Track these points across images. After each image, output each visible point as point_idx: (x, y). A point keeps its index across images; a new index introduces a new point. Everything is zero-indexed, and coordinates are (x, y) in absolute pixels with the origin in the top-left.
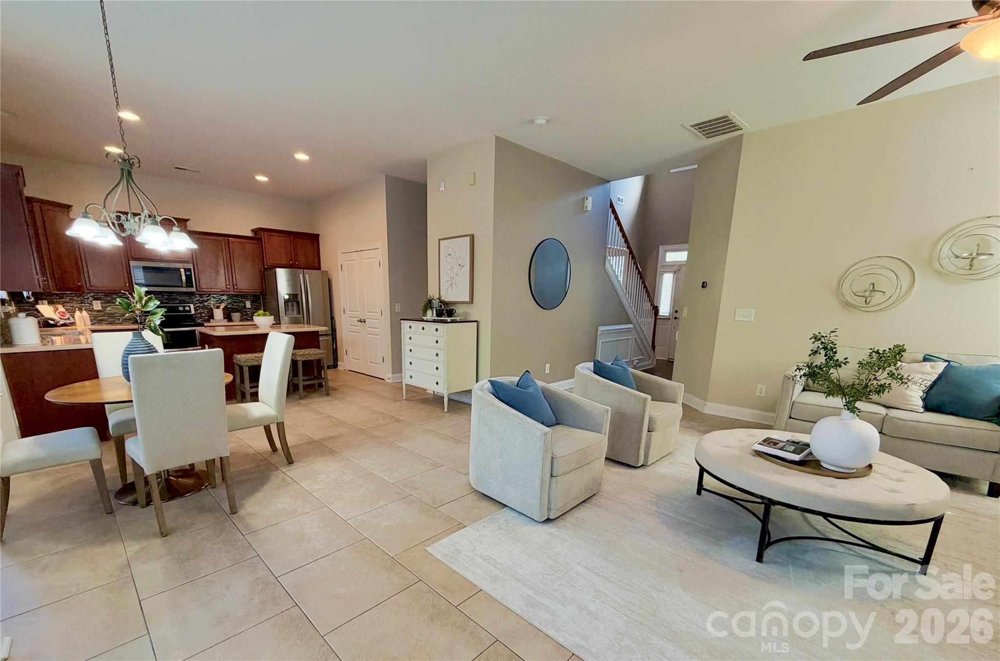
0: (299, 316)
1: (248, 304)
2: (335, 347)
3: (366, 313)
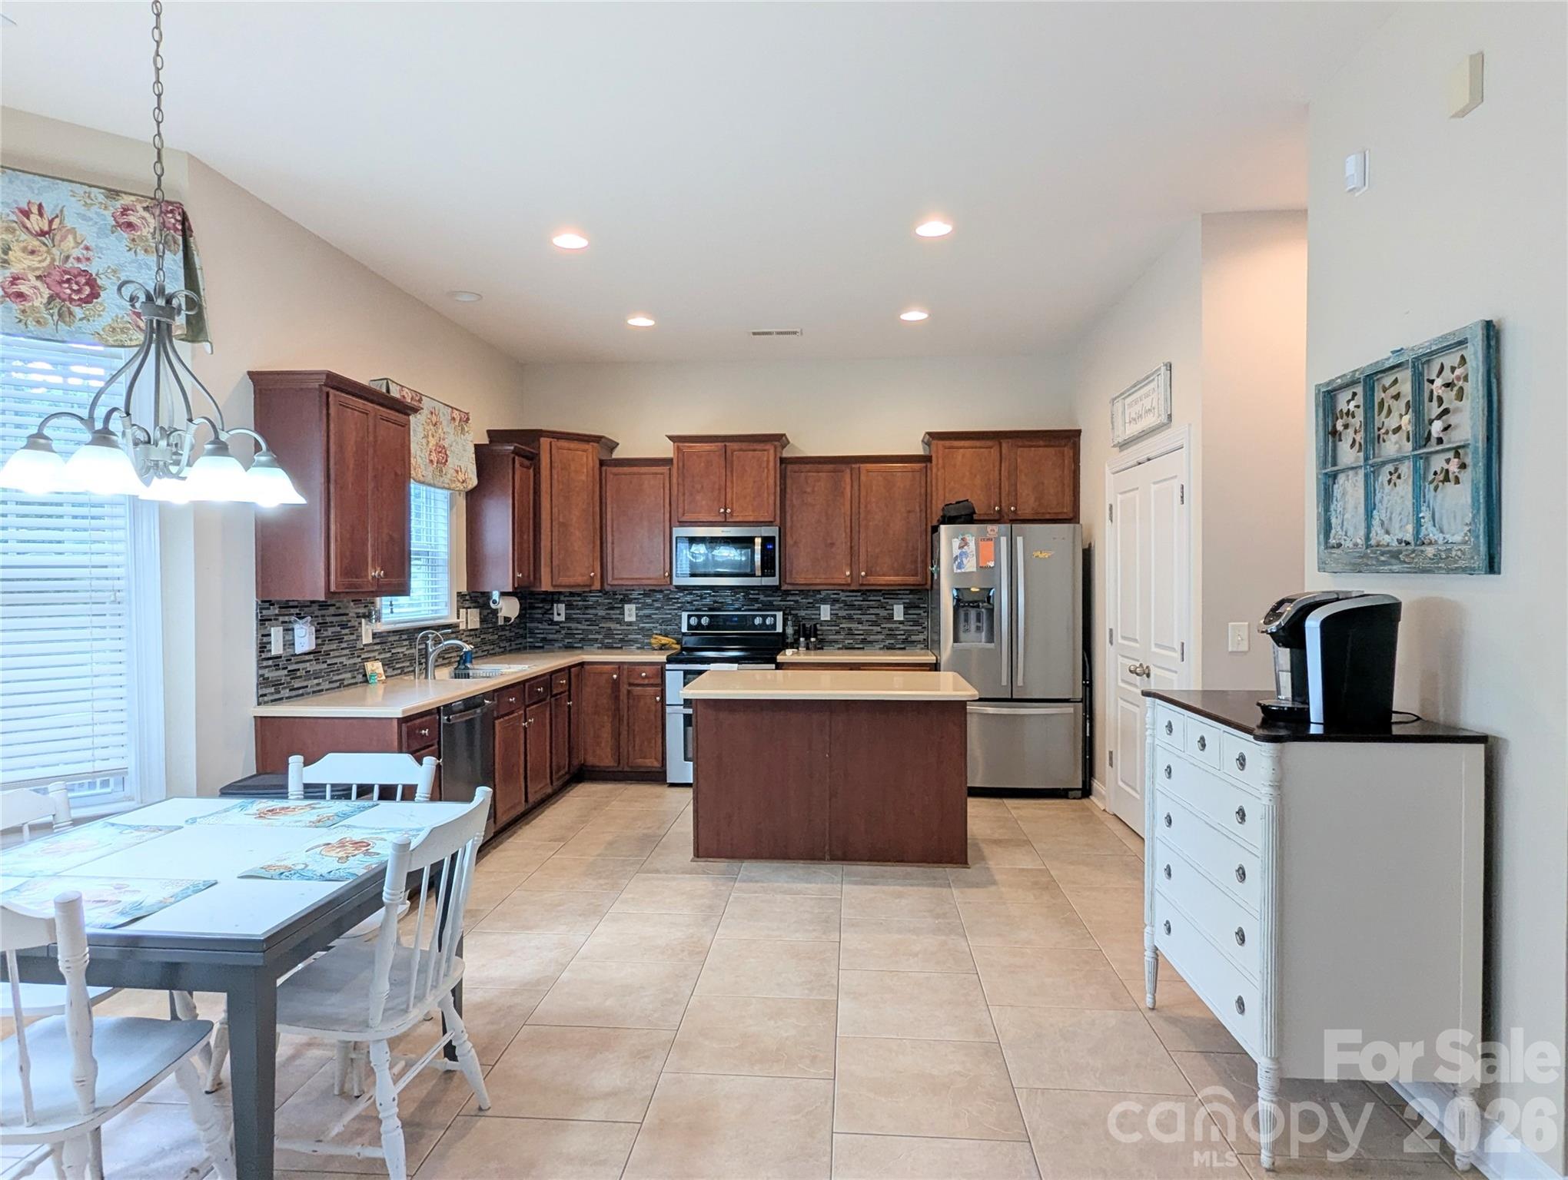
0: (991, 646)
1: (898, 611)
2: (1088, 735)
3: (1154, 649)
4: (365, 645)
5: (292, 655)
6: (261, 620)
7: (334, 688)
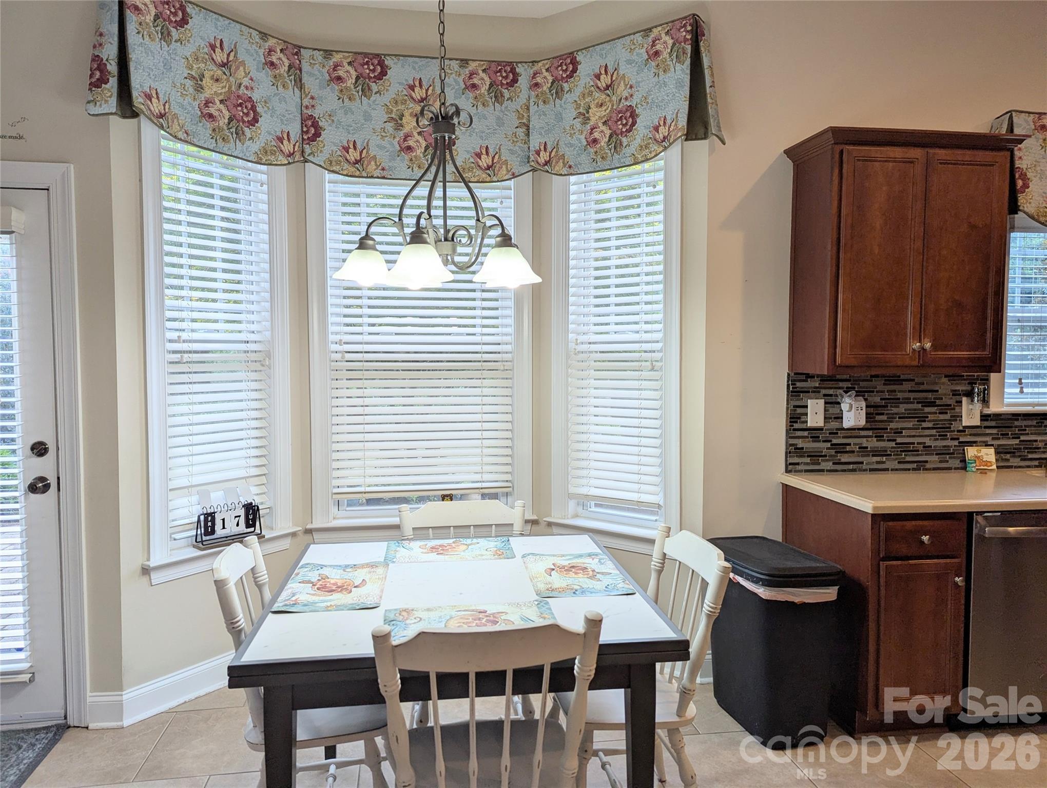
4: (964, 427)
5: (837, 429)
6: (792, 392)
7: (909, 470)
